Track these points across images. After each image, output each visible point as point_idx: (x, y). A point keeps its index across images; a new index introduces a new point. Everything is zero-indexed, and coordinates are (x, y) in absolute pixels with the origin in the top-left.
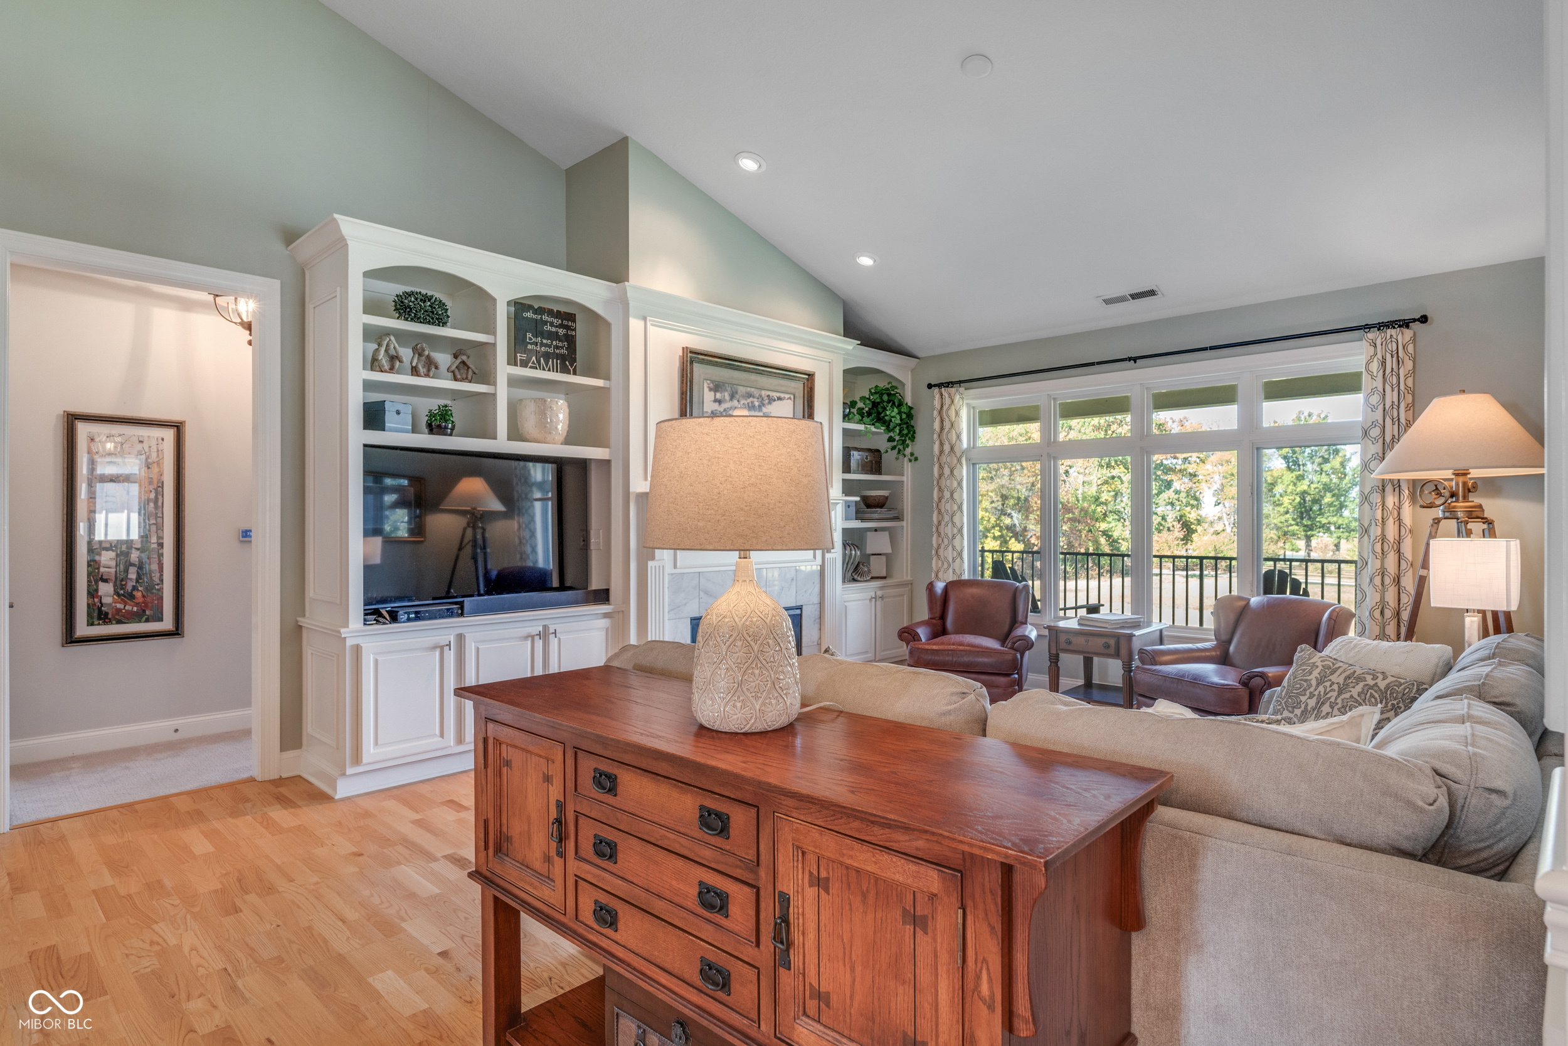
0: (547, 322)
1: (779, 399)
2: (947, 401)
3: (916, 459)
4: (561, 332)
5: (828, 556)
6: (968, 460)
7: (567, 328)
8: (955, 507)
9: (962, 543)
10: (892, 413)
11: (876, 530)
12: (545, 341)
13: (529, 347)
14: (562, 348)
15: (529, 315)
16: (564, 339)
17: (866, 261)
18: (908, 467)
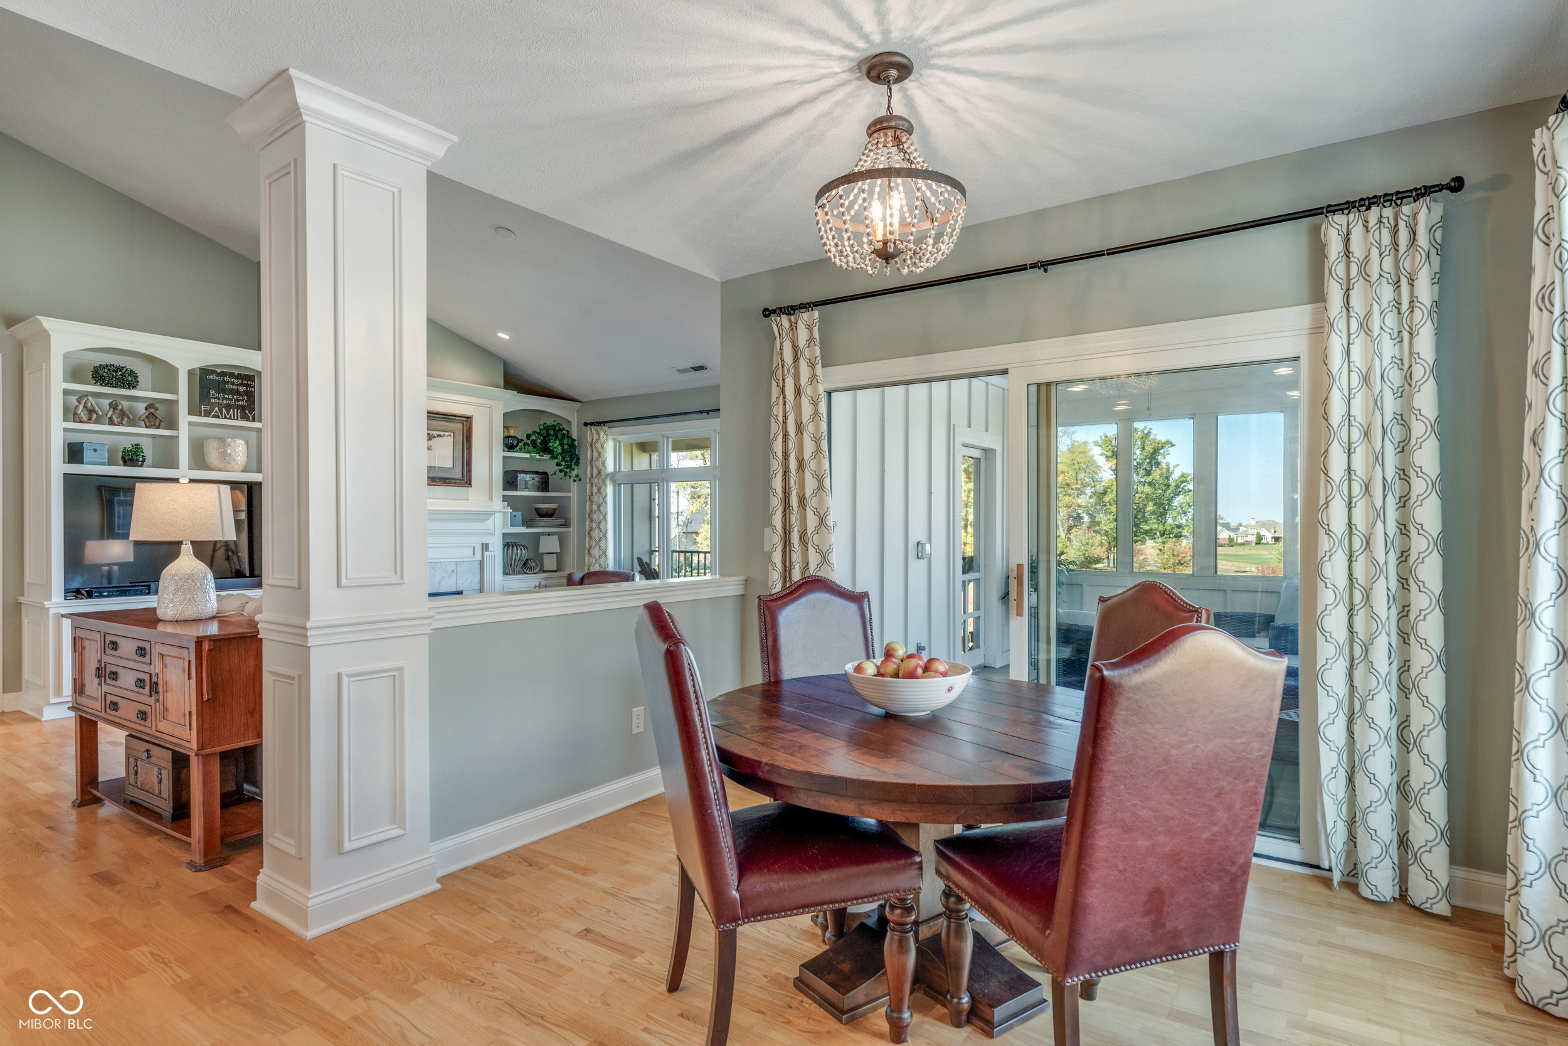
0: (229, 382)
1: (439, 436)
2: (595, 437)
3: (580, 480)
4: (241, 389)
5: (486, 553)
6: (613, 481)
7: (247, 386)
8: (601, 517)
9: (606, 544)
10: (555, 445)
11: (549, 535)
12: (226, 396)
13: (212, 400)
14: (242, 400)
15: (213, 377)
16: (244, 394)
17: (504, 336)
18: (574, 487)
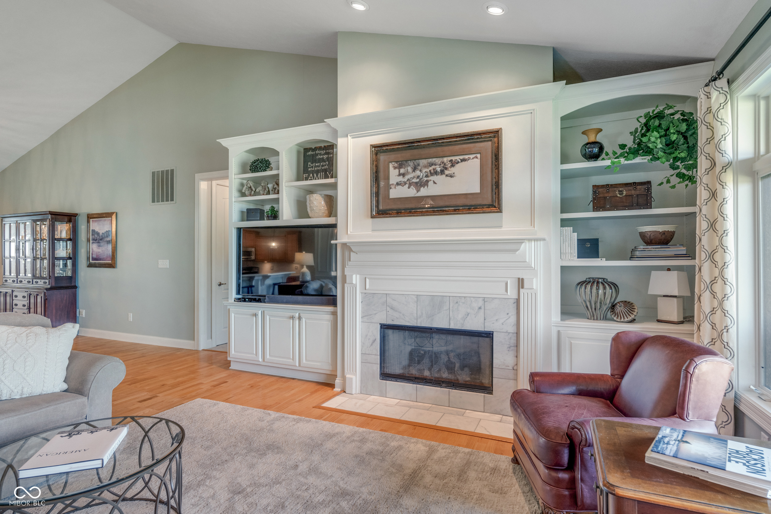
0: (318, 154)
4: (326, 156)
5: (525, 291)
11: (669, 270)
12: (317, 164)
13: (309, 169)
14: (325, 165)
15: (310, 153)
16: (326, 160)
17: (496, 11)
